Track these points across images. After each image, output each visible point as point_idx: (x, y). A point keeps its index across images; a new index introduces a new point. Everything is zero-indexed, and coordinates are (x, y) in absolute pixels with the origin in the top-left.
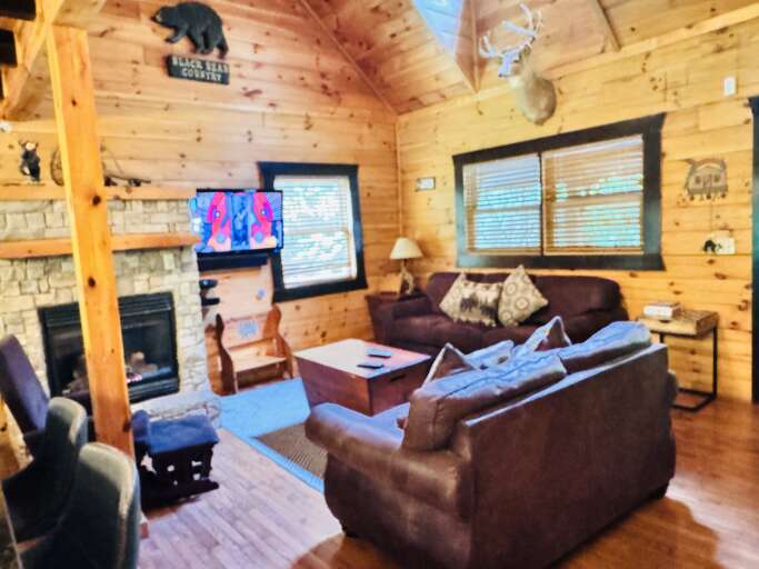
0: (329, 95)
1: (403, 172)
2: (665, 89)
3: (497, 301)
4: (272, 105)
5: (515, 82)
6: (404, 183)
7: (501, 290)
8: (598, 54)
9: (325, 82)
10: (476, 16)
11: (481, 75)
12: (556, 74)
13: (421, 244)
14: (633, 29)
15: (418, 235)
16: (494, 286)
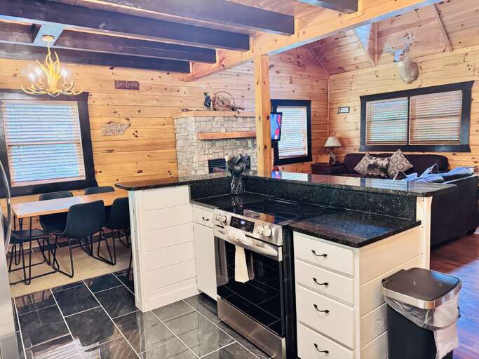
0: (300, 66)
1: (331, 104)
2: (474, 70)
3: (387, 165)
4: (278, 72)
5: (400, 64)
6: (331, 109)
7: (389, 160)
8: (442, 52)
9: (299, 60)
10: (378, 29)
11: (378, 58)
12: (419, 60)
13: (340, 140)
14: (460, 43)
15: (338, 135)
16: (386, 159)
